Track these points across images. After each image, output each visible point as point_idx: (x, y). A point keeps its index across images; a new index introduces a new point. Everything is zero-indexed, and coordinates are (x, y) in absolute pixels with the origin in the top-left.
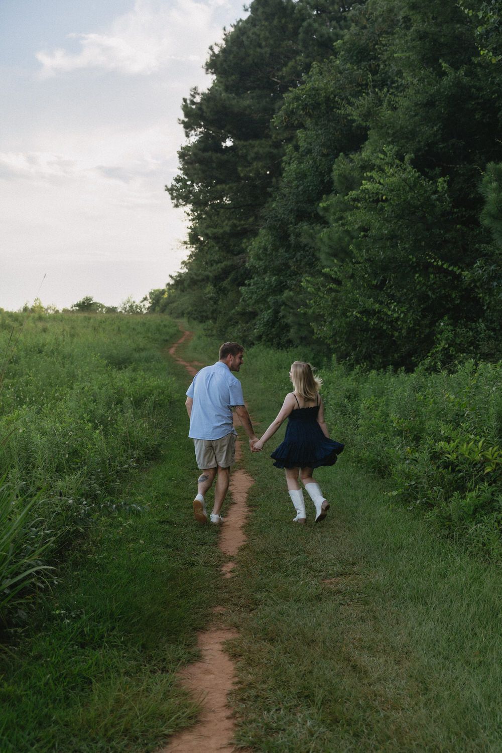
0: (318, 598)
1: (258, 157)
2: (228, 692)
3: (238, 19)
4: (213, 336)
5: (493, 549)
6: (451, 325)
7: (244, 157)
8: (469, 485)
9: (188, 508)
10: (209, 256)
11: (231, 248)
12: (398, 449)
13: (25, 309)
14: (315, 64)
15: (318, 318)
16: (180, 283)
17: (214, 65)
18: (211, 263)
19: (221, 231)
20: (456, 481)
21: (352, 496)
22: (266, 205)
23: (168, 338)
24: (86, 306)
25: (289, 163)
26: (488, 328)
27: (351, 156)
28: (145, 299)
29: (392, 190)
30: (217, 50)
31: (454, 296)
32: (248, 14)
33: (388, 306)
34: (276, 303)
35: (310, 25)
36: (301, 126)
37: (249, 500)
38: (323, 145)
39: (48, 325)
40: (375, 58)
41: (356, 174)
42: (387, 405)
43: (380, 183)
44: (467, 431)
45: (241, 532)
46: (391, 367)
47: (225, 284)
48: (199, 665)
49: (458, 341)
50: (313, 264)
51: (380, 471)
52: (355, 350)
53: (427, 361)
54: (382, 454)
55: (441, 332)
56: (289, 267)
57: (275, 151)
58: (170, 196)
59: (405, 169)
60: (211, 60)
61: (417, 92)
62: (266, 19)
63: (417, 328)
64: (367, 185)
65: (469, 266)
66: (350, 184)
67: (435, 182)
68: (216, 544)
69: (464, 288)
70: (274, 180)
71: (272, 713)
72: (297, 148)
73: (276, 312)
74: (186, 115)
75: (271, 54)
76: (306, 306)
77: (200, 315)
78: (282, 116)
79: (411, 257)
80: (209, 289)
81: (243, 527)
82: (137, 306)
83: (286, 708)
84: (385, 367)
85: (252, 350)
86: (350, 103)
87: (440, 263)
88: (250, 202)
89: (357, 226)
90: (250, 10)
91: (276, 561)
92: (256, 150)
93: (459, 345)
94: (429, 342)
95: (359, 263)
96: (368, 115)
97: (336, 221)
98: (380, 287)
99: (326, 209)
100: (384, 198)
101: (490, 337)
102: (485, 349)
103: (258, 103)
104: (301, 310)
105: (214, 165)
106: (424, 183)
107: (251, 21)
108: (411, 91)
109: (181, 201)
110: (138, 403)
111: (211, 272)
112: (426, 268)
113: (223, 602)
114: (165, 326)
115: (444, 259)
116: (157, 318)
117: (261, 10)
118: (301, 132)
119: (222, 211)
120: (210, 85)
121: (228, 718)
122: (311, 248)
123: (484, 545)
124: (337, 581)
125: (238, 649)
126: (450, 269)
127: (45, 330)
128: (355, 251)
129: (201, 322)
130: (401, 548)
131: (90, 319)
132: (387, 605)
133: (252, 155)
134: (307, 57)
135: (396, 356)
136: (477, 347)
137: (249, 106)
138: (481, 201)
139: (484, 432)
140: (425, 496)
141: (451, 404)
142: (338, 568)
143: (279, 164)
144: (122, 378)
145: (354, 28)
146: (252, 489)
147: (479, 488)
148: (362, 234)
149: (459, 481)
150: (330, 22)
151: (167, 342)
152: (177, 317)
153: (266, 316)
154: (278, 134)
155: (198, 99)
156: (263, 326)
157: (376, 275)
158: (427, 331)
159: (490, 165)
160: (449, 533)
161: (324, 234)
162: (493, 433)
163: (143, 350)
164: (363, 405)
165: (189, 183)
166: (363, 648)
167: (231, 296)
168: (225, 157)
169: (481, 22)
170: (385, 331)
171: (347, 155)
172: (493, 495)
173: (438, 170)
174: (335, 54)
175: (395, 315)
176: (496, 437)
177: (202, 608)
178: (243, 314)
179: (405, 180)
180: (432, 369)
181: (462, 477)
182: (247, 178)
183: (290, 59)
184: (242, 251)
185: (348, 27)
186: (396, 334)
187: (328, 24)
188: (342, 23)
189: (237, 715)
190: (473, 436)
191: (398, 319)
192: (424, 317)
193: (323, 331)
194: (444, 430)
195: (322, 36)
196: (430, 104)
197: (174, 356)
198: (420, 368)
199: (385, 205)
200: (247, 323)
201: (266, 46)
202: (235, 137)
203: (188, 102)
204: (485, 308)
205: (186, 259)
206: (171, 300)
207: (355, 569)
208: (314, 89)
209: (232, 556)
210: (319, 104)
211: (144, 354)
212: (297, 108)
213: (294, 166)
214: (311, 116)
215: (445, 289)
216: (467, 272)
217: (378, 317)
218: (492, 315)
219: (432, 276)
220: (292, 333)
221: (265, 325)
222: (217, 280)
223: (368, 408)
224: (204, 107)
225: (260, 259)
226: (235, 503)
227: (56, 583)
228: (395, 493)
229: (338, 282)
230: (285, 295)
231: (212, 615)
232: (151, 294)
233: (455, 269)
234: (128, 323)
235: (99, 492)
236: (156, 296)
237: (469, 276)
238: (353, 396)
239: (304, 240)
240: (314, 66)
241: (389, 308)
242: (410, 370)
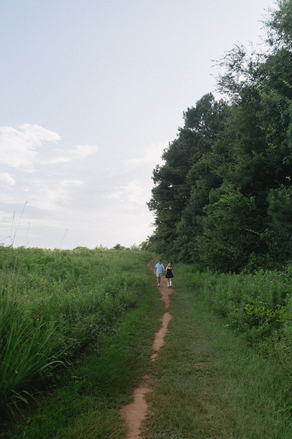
0: (190, 373)
1: (181, 191)
2: (142, 421)
3: (175, 139)
4: (164, 259)
5: (270, 353)
6: (255, 255)
7: (176, 191)
8: (260, 323)
9: (142, 328)
10: (163, 229)
11: (171, 226)
12: (230, 306)
13: (96, 248)
14: (203, 155)
15: (202, 252)
16: (152, 239)
17: (165, 157)
18: (164, 231)
19: (167, 219)
20: (254, 321)
21: (211, 325)
22: (184, 209)
23: (147, 260)
24: (118, 247)
25: (193, 193)
26: (271, 256)
27: (216, 189)
28: (140, 245)
29: (232, 202)
30: (166, 151)
31: (257, 244)
32: (179, 137)
33: (230, 247)
34: (187, 247)
35: (202, 140)
36: (198, 179)
37: (168, 325)
38: (206, 185)
39: (103, 255)
40: (227, 152)
41: (218, 196)
42: (228, 287)
43: (227, 199)
44: (260, 300)
45: (163, 339)
46: (230, 272)
47: (169, 239)
48: (132, 405)
49: (258, 262)
50: (201, 232)
51: (223, 315)
52: (216, 265)
53: (245, 270)
54: (224, 308)
55: (251, 258)
56: (192, 233)
57: (188, 189)
58: (148, 206)
59: (237, 193)
60: (164, 154)
61: (243, 163)
62: (185, 139)
63: (241, 256)
64: (222, 200)
65: (263, 232)
66: (216, 200)
67: (249, 199)
68: (151, 345)
69: (261, 240)
70: (187, 200)
71: (159, 434)
72: (196, 187)
73: (187, 250)
74: (155, 176)
75: (187, 152)
76: (198, 248)
77: (159, 252)
78: (190, 175)
79: (239, 228)
80: (163, 241)
81: (164, 337)
82: (137, 248)
83: (166, 432)
84: (228, 272)
85: (178, 265)
86: (216, 169)
87: (251, 230)
88: (178, 208)
89: (217, 216)
90: (179, 135)
91: (175, 354)
92: (180, 188)
93: (259, 263)
94: (246, 261)
95: (218, 231)
96: (222, 173)
97: (210, 214)
98: (226, 240)
99: (206, 210)
100: (229, 205)
101: (271, 260)
102: (269, 265)
103: (182, 170)
104: (195, 249)
105: (165, 194)
106: (245, 199)
107: (180, 139)
108: (240, 163)
109: (152, 208)
110: (130, 284)
111: (163, 235)
112: (245, 233)
113: (148, 373)
114: (147, 255)
115: (253, 229)
116: (144, 252)
117: (183, 135)
118: (198, 181)
119: (168, 211)
120: (164, 164)
121: (139, 435)
122: (200, 225)
123: (266, 350)
124: (200, 364)
125: (150, 398)
126: (255, 233)
127: (102, 256)
128: (217, 226)
129: (159, 254)
130: (230, 350)
131: (119, 252)
132: (220, 378)
133: (179, 190)
134: (201, 152)
135: (233, 267)
136: (266, 264)
137: (178, 172)
138: (268, 205)
139: (267, 301)
140: (241, 327)
141: (253, 288)
142: (201, 358)
143: (189, 194)
144: (125, 275)
145: (219, 141)
146: (170, 321)
147: (264, 325)
148: (220, 219)
149: (255, 321)
150: (210, 139)
151: (147, 261)
152: (152, 252)
153: (183, 251)
154: (189, 182)
155: (159, 169)
156: (182, 256)
157: (225, 235)
158: (246, 257)
159: (271, 190)
160: (251, 344)
161: (205, 219)
162: (270, 301)
163: (137, 264)
164: (218, 287)
165: (156, 201)
166: (207, 400)
167: (171, 244)
168: (169, 191)
169: (269, 132)
170: (228, 257)
171: (215, 189)
172: (270, 328)
173: (251, 194)
174: (212, 151)
175: (232, 251)
176: (272, 302)
177: (138, 376)
178: (175, 251)
179: (237, 198)
180: (246, 273)
181: (257, 319)
182: (177, 199)
183: (194, 153)
184: (175, 227)
185: (216, 140)
186: (233, 259)
187: (209, 140)
188: (215, 139)
189: (144, 434)
190: (261, 302)
191: (233, 253)
192: (244, 252)
193: (204, 257)
194: (250, 299)
195: (206, 144)
196: (248, 168)
197: (149, 267)
198: (242, 273)
199: (229, 208)
200: (176, 254)
201: (185, 149)
202: (173, 184)
203: (156, 171)
204: (269, 248)
205: (155, 230)
206: (149, 246)
207: (208, 359)
208: (202, 164)
209: (157, 351)
210: (204, 170)
211: (137, 266)
212: (196, 171)
213: (195, 194)
214: (201, 174)
215: (253, 241)
216: (262, 234)
217: (225, 252)
218: (272, 251)
219: (248, 236)
220: (193, 258)
221: (183, 255)
222: (166, 238)
223: (220, 288)
224: (161, 173)
225: (181, 230)
226: (163, 327)
227: (78, 362)
228: (228, 325)
229: (210, 238)
230: (190, 243)
231: (142, 379)
232: (142, 243)
233: (257, 233)
234: (133, 254)
235: (105, 321)
236: (144, 244)
237: (263, 235)
238: (214, 283)
239: (198, 222)
240: (203, 156)
241: (230, 248)
242: (238, 273)
